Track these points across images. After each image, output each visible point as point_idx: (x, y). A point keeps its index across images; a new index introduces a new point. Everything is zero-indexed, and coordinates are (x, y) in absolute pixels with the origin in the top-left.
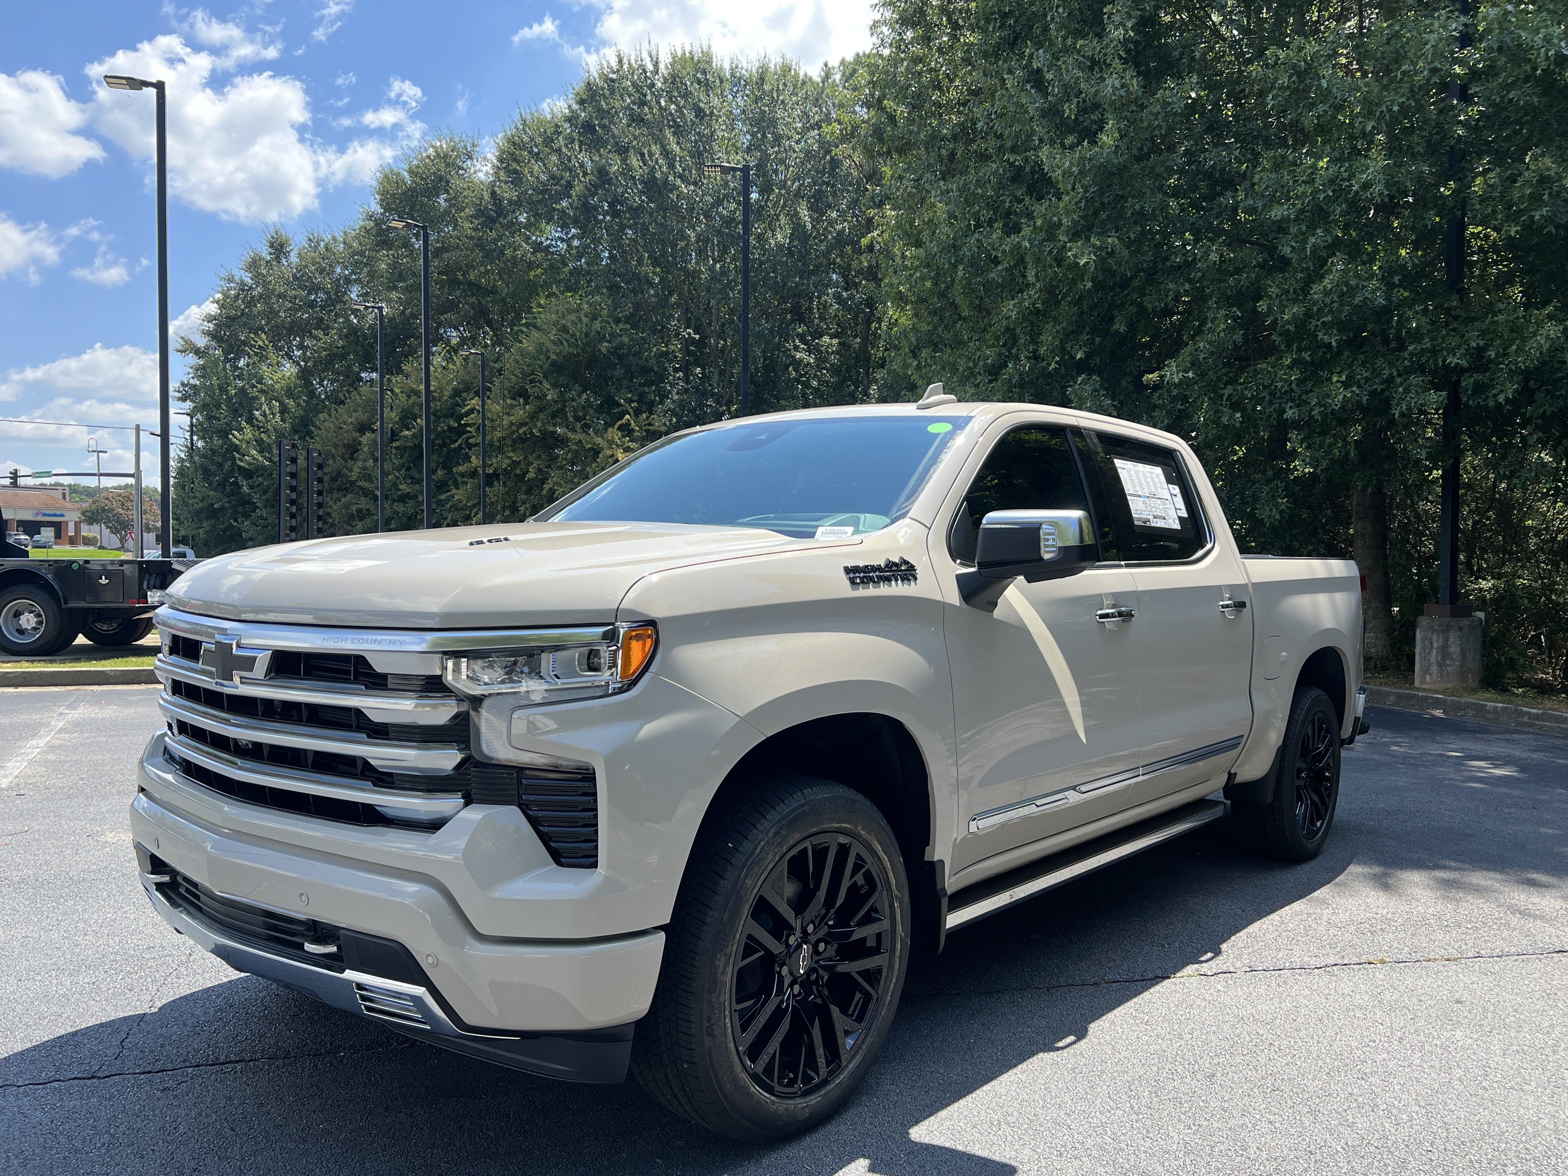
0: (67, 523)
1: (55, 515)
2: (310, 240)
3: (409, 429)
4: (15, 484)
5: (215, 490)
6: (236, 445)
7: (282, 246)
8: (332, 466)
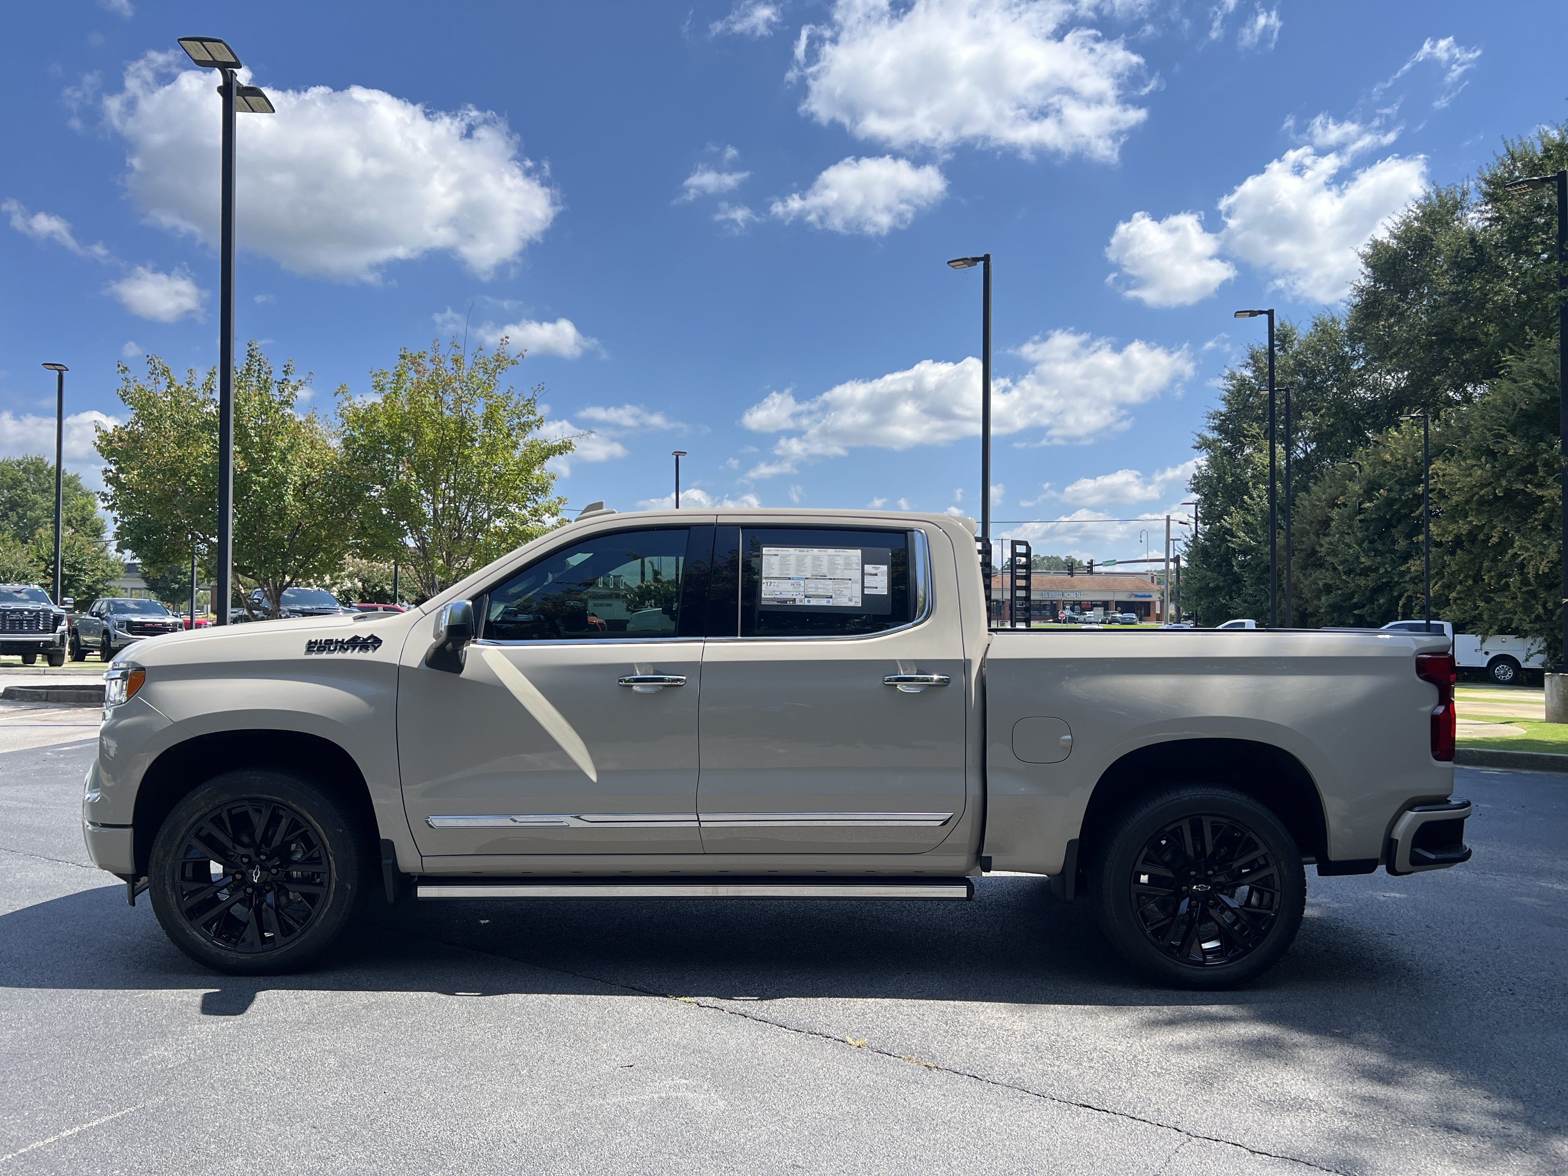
0: (1154, 602)
1: (1144, 596)
2: (1316, 325)
3: (1371, 501)
4: (1091, 572)
5: (1213, 571)
6: (1228, 529)
7: (1285, 336)
8: (1307, 542)
